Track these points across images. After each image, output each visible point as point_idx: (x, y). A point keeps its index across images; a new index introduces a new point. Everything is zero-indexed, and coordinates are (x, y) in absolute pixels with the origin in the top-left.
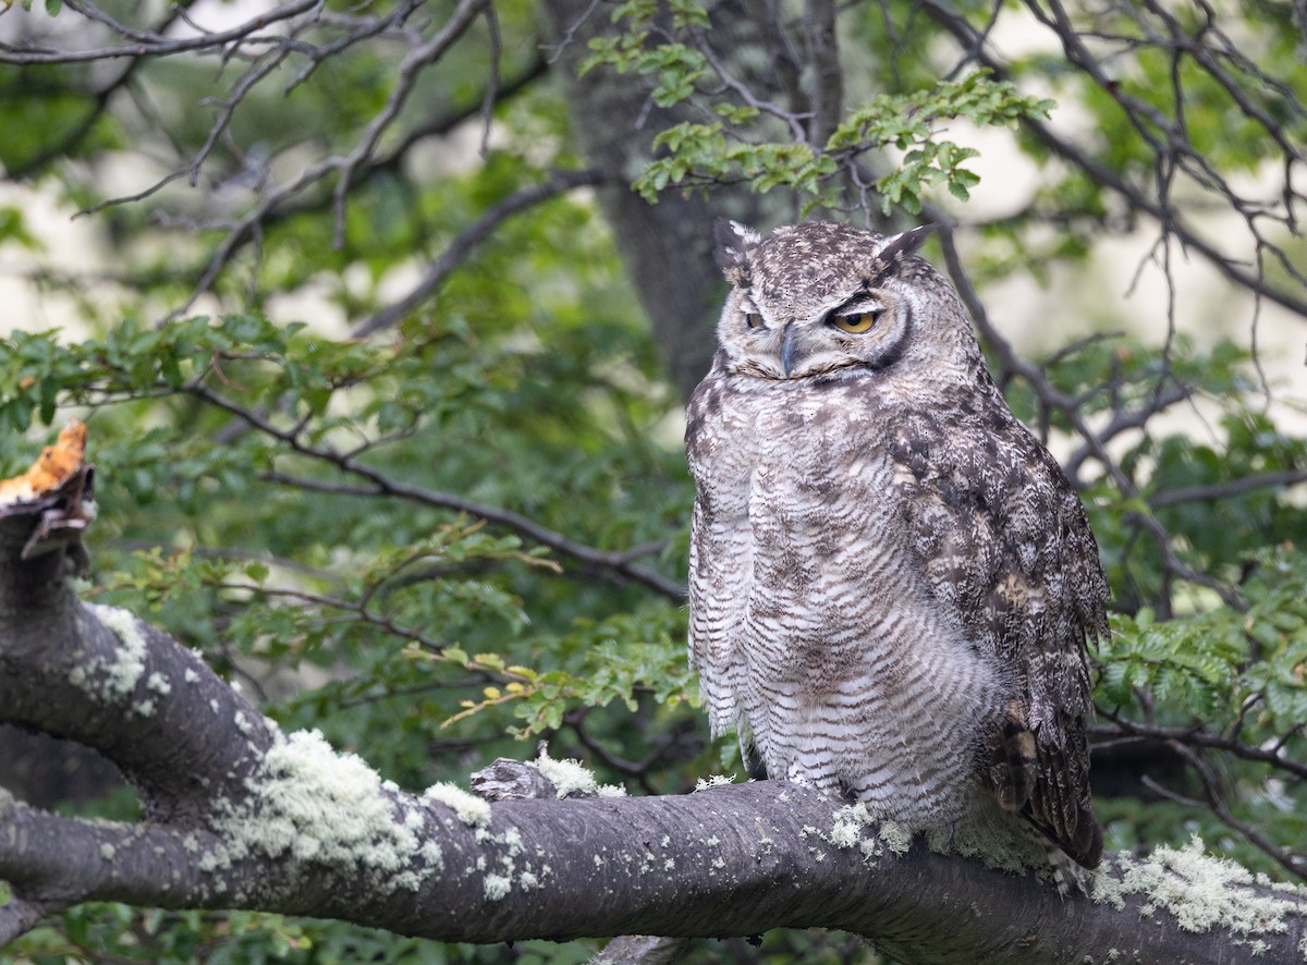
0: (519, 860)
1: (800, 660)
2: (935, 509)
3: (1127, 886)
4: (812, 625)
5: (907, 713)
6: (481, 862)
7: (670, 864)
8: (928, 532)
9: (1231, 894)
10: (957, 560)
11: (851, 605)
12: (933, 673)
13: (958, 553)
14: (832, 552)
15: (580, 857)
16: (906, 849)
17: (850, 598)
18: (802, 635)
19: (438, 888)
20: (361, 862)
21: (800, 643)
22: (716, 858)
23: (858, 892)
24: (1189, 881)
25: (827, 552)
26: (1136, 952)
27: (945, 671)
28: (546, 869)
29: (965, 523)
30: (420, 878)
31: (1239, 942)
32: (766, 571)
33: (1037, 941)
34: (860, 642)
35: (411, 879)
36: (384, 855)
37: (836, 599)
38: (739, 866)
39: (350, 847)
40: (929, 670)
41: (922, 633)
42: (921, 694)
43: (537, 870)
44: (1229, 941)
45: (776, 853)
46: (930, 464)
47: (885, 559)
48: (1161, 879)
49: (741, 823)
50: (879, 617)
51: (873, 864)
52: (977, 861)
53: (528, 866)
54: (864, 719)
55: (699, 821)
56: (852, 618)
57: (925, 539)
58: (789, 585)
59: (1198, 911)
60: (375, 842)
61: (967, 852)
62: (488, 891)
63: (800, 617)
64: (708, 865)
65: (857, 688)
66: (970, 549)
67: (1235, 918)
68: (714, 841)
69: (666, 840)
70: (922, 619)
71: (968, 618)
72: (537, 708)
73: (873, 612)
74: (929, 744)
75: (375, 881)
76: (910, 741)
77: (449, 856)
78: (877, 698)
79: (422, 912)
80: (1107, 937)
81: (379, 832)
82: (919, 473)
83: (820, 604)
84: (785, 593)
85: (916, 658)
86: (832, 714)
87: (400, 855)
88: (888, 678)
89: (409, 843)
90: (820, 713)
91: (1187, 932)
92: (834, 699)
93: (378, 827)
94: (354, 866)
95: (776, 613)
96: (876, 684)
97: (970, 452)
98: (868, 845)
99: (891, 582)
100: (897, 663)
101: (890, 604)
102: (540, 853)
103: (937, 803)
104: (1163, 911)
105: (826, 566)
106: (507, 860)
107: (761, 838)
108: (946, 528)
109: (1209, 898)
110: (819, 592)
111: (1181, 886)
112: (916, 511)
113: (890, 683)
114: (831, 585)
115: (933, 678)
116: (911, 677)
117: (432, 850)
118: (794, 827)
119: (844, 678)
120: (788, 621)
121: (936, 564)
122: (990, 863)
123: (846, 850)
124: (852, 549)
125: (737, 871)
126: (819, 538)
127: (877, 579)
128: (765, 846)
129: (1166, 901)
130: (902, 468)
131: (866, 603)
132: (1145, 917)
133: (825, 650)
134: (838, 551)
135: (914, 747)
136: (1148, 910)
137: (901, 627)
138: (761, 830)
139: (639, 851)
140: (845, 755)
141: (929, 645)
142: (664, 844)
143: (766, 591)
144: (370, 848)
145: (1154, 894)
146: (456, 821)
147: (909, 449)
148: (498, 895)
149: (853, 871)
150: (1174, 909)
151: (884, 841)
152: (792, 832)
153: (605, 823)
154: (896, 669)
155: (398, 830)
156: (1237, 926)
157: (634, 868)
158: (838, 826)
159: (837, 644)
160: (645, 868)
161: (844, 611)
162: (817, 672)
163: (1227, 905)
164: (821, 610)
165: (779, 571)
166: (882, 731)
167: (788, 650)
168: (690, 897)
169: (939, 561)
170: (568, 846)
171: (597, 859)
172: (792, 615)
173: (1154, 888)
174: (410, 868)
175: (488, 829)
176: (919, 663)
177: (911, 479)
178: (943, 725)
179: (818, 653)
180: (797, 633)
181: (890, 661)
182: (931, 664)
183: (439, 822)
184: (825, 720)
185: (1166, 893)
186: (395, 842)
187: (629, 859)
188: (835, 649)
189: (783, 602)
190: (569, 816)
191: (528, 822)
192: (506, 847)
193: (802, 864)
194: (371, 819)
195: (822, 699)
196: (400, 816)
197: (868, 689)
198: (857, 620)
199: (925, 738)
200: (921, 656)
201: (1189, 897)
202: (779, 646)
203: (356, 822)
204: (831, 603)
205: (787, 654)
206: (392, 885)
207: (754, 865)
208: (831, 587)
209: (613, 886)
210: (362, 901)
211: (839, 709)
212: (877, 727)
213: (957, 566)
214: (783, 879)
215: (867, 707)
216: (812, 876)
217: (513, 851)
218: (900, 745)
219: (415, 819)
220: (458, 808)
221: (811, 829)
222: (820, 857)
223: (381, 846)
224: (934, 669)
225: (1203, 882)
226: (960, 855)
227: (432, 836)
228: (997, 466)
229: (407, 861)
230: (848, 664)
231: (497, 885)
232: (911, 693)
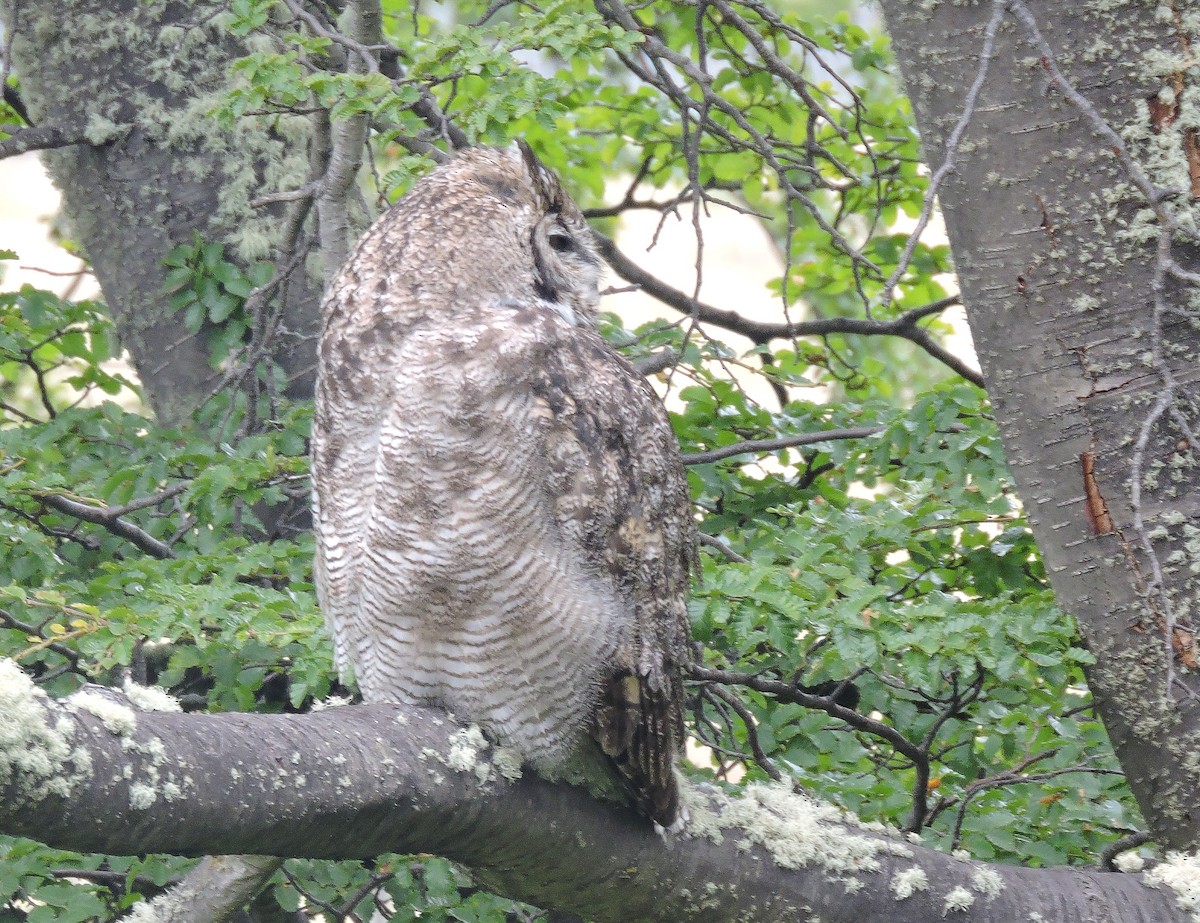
0: (163, 769)
1: (424, 596)
2: (569, 445)
3: (725, 820)
4: (440, 561)
5: (533, 653)
6: (128, 771)
7: (301, 780)
8: (560, 468)
9: (824, 831)
10: (586, 499)
11: (483, 544)
12: (563, 614)
13: (588, 492)
14: (467, 489)
15: (216, 769)
16: (519, 775)
17: (483, 537)
18: (428, 570)
19: (86, 796)
20: (15, 767)
21: (426, 579)
22: (342, 776)
23: (472, 816)
24: (783, 818)
25: (460, 488)
26: (733, 887)
27: (575, 613)
28: (188, 780)
29: (596, 461)
30: (71, 785)
31: (832, 880)
32: (390, 501)
33: (637, 873)
34: (490, 582)
35: (63, 786)
36: (36, 760)
37: (468, 536)
38: (364, 785)
39: (5, 750)
40: (559, 612)
41: (554, 573)
42: (550, 635)
43: (179, 780)
44: (822, 877)
45: (398, 774)
46: (568, 400)
47: (521, 499)
48: (757, 814)
49: (363, 743)
50: (511, 558)
51: (487, 789)
52: (583, 790)
53: (172, 776)
54: (489, 657)
55: (325, 739)
56: (484, 557)
57: (557, 475)
58: (416, 518)
59: (794, 847)
60: (30, 746)
61: (575, 780)
62: (134, 800)
63: (426, 552)
64: (335, 783)
65: (482, 626)
66: (600, 489)
67: (830, 855)
68: (340, 759)
69: (296, 757)
70: (554, 560)
71: (591, 558)
72: (106, 644)
73: (505, 552)
74: (551, 684)
75: (27, 786)
76: (533, 681)
77: (98, 763)
78: (503, 638)
79: (70, 818)
80: (705, 871)
81: (34, 736)
82: (556, 409)
83: (451, 541)
84: (412, 527)
85: (547, 599)
86: (454, 651)
87: (52, 760)
88: (518, 618)
89: (61, 748)
90: (440, 648)
91: (783, 869)
92: (457, 636)
93: (33, 731)
94: (8, 771)
95: (400, 545)
96: (504, 623)
97: (611, 388)
98: (484, 769)
99: (526, 523)
100: (527, 604)
101: (524, 545)
102: (182, 764)
103: (555, 742)
104: (759, 847)
105: (459, 503)
106: (152, 770)
107: (383, 758)
108: (578, 466)
109: (806, 833)
110: (451, 528)
111: (776, 822)
112: (550, 445)
113: (520, 623)
114: (463, 522)
115: (564, 620)
116: (540, 618)
117: (83, 756)
118: (414, 749)
119: (469, 616)
120: (413, 555)
121: (566, 502)
122: (596, 793)
123: (462, 774)
124: (487, 487)
125: (361, 791)
126: (454, 473)
127: (513, 519)
128: (387, 766)
129: (762, 835)
130: (540, 402)
131: (499, 542)
132: (742, 852)
133: (452, 588)
134: (473, 487)
135: (537, 687)
136: (745, 845)
137: (533, 569)
138: (383, 751)
139: (272, 767)
140: (465, 692)
141: (560, 586)
142: (295, 761)
143: (390, 523)
144: (25, 752)
145: (750, 829)
146: (103, 729)
147: (548, 382)
148: (144, 804)
149: (468, 795)
150: (770, 844)
151: (497, 767)
152: (411, 753)
153: (237, 736)
154: (526, 610)
155: (52, 735)
156: (830, 863)
157: (268, 784)
158: (455, 750)
159: (465, 582)
160: (278, 784)
161: (476, 549)
162: (441, 609)
163: (821, 842)
164: (450, 547)
165: (406, 503)
166: (506, 670)
167: (413, 583)
168: (318, 816)
169: (569, 498)
170: (207, 758)
171: (235, 773)
172: (418, 550)
173: (750, 822)
174: (61, 774)
175: (133, 738)
176: (550, 604)
177: (547, 413)
178: (568, 667)
179: (443, 590)
180: (424, 568)
181: (520, 602)
182: (562, 606)
183: (87, 731)
184: (446, 656)
185: (762, 828)
186: (48, 746)
187: (263, 773)
188: (463, 587)
189: (409, 535)
190: (205, 729)
191: (168, 732)
192: (150, 757)
193: (421, 786)
194: (26, 723)
195: (444, 635)
196: (51, 722)
197: (495, 628)
198: (489, 560)
199: (548, 678)
200: (552, 598)
201: (784, 832)
202: (401, 580)
203: (12, 725)
204: (463, 541)
205: (410, 589)
206: (44, 791)
207: (377, 785)
208: (462, 525)
209: (248, 800)
210: (14, 807)
211: (462, 647)
212: (501, 667)
213: (585, 505)
214: (404, 801)
215: (493, 647)
216: (431, 800)
217: (157, 761)
218: (524, 684)
219: (66, 724)
220: (104, 715)
221: (430, 752)
222: (439, 780)
223: (35, 750)
224: (564, 610)
225: (797, 818)
226: (568, 784)
227: (81, 743)
228: (634, 403)
229: (59, 767)
230: (475, 601)
231: (143, 794)
232: (539, 633)
